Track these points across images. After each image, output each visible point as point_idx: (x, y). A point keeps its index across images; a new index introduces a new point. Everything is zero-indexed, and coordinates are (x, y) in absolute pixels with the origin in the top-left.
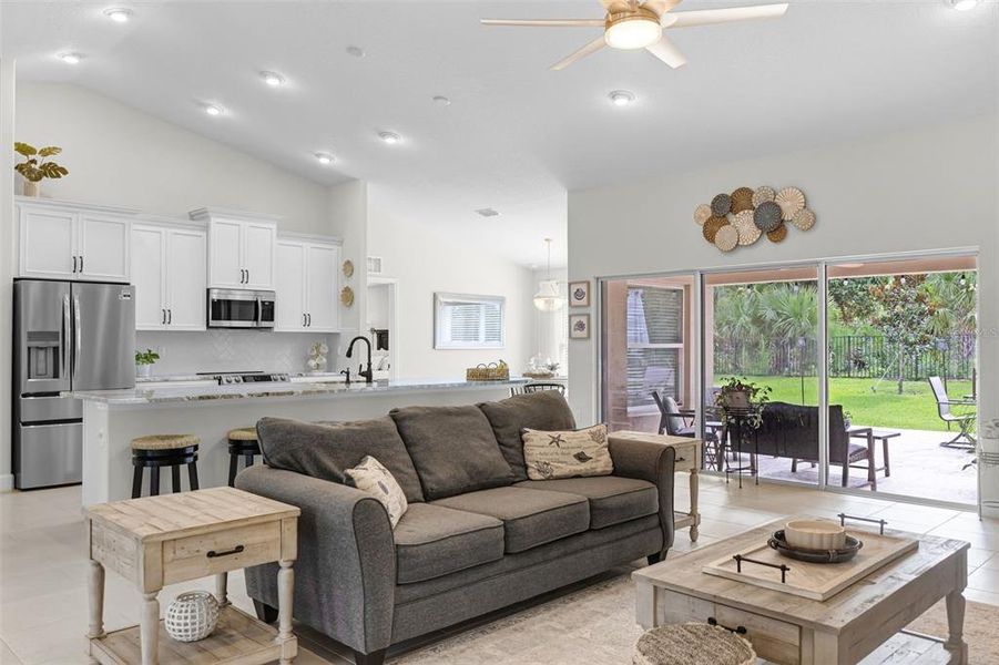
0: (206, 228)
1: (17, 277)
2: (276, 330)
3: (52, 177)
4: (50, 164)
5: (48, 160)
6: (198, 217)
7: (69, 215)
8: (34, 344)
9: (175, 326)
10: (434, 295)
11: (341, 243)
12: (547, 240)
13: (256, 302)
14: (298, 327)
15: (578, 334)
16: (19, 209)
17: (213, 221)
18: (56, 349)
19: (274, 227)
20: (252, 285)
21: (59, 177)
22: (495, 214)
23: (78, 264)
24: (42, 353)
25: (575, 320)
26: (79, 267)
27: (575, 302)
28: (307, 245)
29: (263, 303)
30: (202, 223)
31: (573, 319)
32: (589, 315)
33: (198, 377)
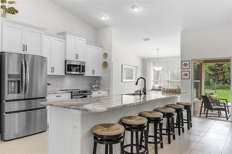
0: (65, 39)
1: (1, 52)
2: (85, 75)
3: (12, 14)
4: (12, 8)
5: (11, 6)
6: (62, 35)
7: (22, 28)
8: (10, 79)
9: (55, 73)
10: (122, 65)
11: (102, 47)
12: (157, 49)
13: (80, 66)
14: (91, 74)
15: (185, 77)
16: (2, 23)
17: (68, 36)
18: (19, 81)
19: (85, 40)
20: (79, 59)
21: (15, 14)
22: (149, 40)
23: (25, 48)
24: (13, 83)
25: (184, 73)
26: (25, 49)
27: (183, 67)
28: (93, 47)
29: (82, 66)
30: (64, 37)
31: (183, 72)
32: (189, 72)
33: (61, 92)
